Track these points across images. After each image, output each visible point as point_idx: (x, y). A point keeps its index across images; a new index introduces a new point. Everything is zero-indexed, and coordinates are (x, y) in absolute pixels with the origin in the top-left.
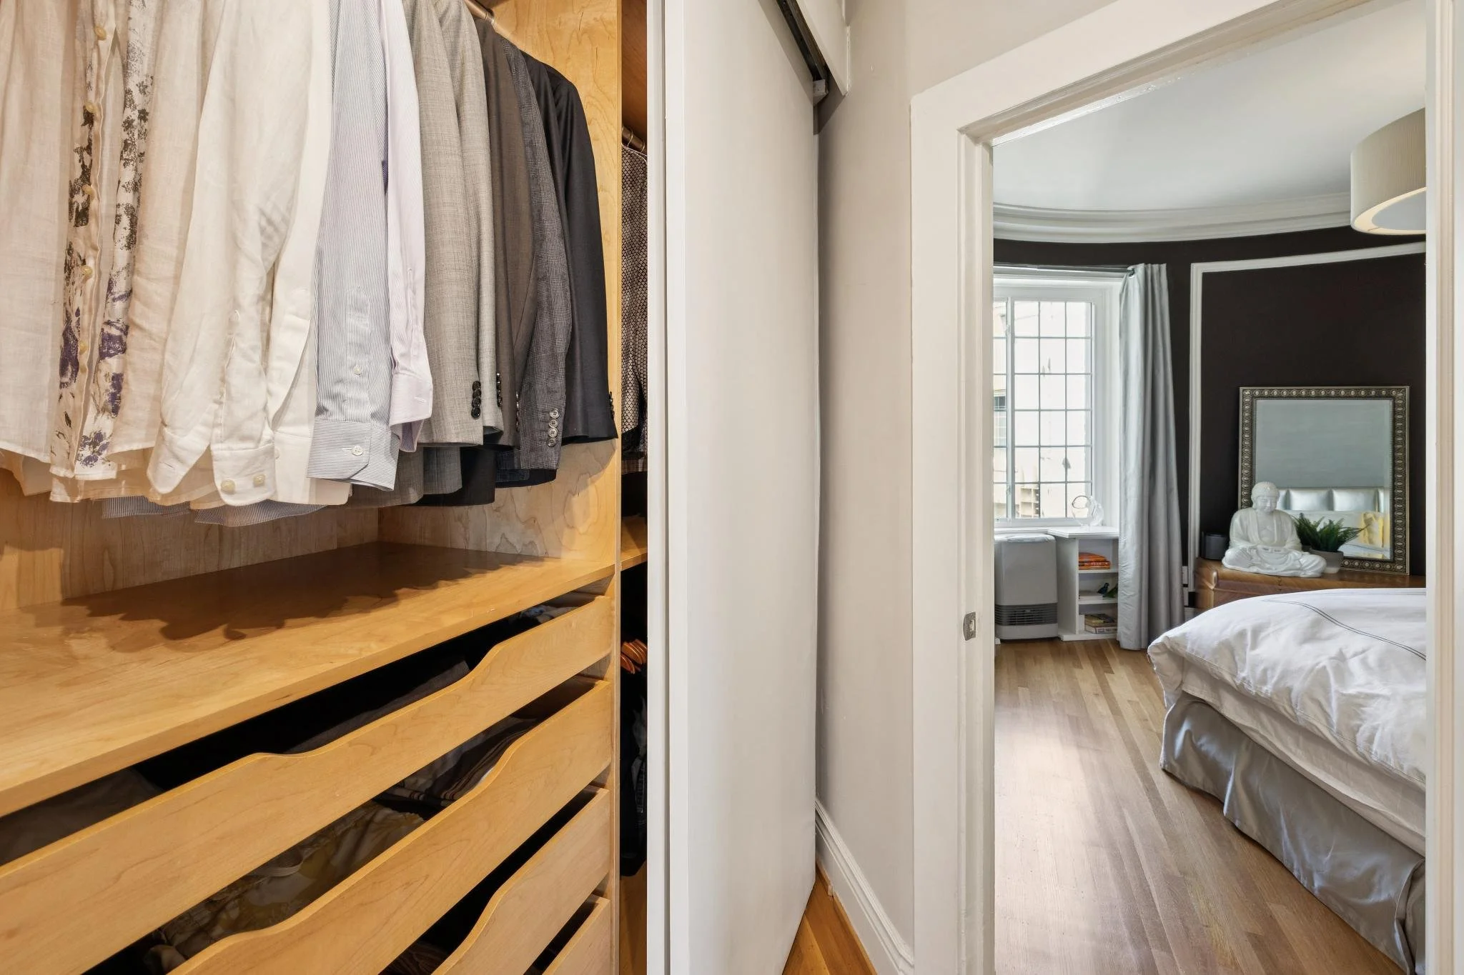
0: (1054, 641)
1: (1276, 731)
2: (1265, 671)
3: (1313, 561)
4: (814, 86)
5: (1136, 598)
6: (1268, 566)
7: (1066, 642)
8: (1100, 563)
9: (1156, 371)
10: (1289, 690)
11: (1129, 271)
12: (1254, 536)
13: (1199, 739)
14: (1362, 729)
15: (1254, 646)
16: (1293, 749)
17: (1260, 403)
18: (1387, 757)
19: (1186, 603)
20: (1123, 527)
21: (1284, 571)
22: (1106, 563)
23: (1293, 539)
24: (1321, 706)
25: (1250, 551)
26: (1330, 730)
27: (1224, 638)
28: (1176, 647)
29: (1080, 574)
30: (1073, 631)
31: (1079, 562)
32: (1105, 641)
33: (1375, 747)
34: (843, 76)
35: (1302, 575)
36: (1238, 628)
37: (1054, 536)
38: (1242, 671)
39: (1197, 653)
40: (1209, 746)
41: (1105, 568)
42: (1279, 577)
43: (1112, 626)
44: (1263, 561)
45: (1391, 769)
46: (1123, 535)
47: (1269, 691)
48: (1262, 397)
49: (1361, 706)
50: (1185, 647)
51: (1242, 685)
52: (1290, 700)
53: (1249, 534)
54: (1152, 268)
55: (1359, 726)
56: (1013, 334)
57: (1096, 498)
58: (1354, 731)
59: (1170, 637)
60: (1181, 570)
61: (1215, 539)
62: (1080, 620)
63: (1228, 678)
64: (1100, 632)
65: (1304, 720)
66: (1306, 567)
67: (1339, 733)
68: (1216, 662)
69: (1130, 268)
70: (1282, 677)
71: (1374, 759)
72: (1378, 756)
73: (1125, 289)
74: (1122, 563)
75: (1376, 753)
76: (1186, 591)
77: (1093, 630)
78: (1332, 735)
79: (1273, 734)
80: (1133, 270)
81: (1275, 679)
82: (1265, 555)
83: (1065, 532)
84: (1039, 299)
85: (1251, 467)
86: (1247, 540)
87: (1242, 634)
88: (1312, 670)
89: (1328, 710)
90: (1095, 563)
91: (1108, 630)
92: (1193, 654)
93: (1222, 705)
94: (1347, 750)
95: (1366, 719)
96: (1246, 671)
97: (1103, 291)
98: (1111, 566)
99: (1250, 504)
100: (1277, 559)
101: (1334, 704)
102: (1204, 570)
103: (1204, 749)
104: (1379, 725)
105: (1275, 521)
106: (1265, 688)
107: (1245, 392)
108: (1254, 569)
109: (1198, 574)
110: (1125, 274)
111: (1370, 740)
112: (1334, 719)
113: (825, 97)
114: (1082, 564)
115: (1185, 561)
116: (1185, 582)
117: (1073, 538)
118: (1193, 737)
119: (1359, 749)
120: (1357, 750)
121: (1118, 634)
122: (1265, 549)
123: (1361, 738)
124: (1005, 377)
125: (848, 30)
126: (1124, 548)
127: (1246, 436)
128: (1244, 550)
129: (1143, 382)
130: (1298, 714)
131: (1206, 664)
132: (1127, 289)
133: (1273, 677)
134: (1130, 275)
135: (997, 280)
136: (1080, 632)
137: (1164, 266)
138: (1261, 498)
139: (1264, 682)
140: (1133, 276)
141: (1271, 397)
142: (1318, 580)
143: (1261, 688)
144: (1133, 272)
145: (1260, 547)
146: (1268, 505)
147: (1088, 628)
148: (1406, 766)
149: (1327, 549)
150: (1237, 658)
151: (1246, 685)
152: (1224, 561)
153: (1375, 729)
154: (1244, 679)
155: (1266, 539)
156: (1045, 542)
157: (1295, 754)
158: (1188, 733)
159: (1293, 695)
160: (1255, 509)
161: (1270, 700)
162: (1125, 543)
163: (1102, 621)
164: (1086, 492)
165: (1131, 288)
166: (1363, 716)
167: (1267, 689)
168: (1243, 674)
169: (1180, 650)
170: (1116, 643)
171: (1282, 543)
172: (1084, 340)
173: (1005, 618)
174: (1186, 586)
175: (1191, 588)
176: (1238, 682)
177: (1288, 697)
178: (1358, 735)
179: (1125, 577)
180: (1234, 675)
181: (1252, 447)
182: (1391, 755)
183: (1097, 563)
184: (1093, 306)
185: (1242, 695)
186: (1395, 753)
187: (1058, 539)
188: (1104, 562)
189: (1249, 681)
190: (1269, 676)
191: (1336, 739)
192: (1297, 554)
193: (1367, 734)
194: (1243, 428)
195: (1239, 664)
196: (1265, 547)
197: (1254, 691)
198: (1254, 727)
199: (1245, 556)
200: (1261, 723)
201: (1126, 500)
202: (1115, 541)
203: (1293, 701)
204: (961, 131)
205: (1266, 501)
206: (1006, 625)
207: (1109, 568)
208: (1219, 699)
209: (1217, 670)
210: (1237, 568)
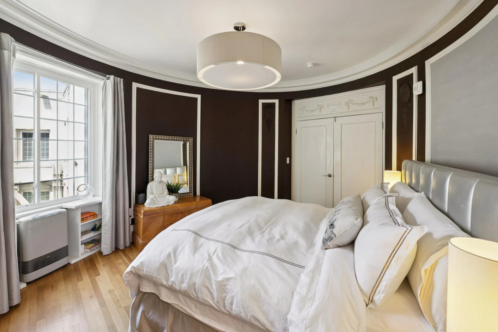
0: (66, 266)
1: (187, 304)
2: (183, 275)
3: (173, 198)
5: (110, 229)
6: (160, 203)
7: (73, 264)
8: (92, 216)
9: (119, 125)
10: (195, 284)
11: (107, 77)
12: (155, 192)
13: (148, 314)
14: (227, 298)
15: (175, 262)
16: (194, 310)
17: (155, 141)
18: (240, 312)
19: (131, 224)
20: (104, 197)
21: (165, 204)
22: (96, 215)
23: (166, 191)
24: (208, 288)
25: (154, 199)
26: (213, 301)
27: (161, 261)
28: (138, 271)
29: (81, 225)
30: (77, 257)
31: (81, 219)
32: (95, 254)
33: (234, 307)
35: (170, 204)
36: (167, 253)
37: (66, 209)
38: (171, 277)
39: (149, 273)
40: (153, 316)
41: (95, 218)
42: (163, 207)
43: (98, 245)
44: (158, 202)
45: (242, 317)
46: (104, 201)
47: (186, 287)
48: (156, 139)
49: (225, 285)
50: (143, 270)
51: (172, 285)
52: (195, 289)
53: (153, 191)
54: (117, 79)
55: (226, 296)
57: (90, 185)
58: (224, 300)
59: (135, 266)
60: (129, 210)
61: (141, 196)
62: (81, 248)
63: (165, 283)
64: (92, 250)
65: (202, 299)
66: (171, 201)
67: (218, 302)
68: (159, 275)
69: (107, 76)
70: (191, 278)
71: (234, 313)
72: (236, 312)
73: (105, 85)
74: (103, 214)
75: (235, 310)
76: (131, 218)
77: (89, 251)
78: (214, 303)
79: (185, 304)
80: (109, 77)
81: (187, 280)
82: (158, 199)
83: (73, 205)
85: (153, 165)
86: (153, 194)
87: (169, 255)
88: (203, 270)
89: (211, 290)
90: (90, 217)
91: (96, 248)
92: (147, 274)
93: (160, 293)
94: (221, 310)
95: (228, 292)
96: (173, 277)
97: (94, 85)
98: (98, 216)
99: (153, 180)
100: (163, 199)
101: (214, 287)
102: (138, 208)
103: (150, 318)
104: (234, 295)
105: (161, 184)
106: (183, 286)
107: (151, 137)
108: (156, 206)
109: (135, 210)
110: (105, 78)
111: (232, 304)
112: (215, 295)
115: (130, 207)
116: (130, 215)
117: (77, 208)
118: (145, 313)
119: (226, 308)
120: (225, 309)
121: (102, 249)
122: (158, 197)
123: (227, 302)
124: (33, 119)
126: (104, 207)
127: (151, 153)
128: (152, 198)
129: (113, 129)
130: (199, 296)
131: (154, 278)
132: (106, 86)
133: (186, 278)
134: (107, 79)
136: (81, 255)
137: (122, 80)
138: (157, 177)
139: (182, 282)
140: (109, 80)
141: (159, 139)
142: (174, 205)
143: (181, 286)
144: (109, 79)
145: (157, 196)
146: (159, 179)
147: (86, 250)
148: (249, 316)
149: (175, 193)
150: (168, 270)
151: (174, 285)
152: (145, 204)
153: (233, 297)
154: (173, 282)
155: (158, 193)
156: (61, 213)
157: (196, 313)
158: (143, 312)
159: (196, 286)
160: (155, 181)
161: (186, 291)
162: (105, 205)
163: (93, 244)
164: (85, 182)
165: (108, 85)
166: (227, 291)
167: (184, 286)
168: (172, 279)
169: (141, 273)
170: (100, 253)
171: (163, 193)
172: (84, 107)
173: (30, 266)
174: (130, 216)
175: (132, 217)
176: (170, 284)
177: (194, 288)
178: (226, 301)
179: (105, 221)
180: (167, 280)
181: (153, 158)
182: (242, 311)
183: (91, 217)
184: (89, 91)
185: (171, 289)
186: (244, 308)
187: (68, 210)
188: (94, 215)
189: (175, 283)
190: (185, 278)
191: (216, 305)
192: (168, 196)
193: (230, 301)
194: (150, 151)
195: (170, 273)
196: (159, 196)
197: (178, 288)
198: (176, 303)
199: (153, 200)
200: (180, 301)
201: (105, 184)
202: (100, 204)
203: (197, 289)
205: (159, 178)
206: (31, 272)
207: (97, 217)
208: (159, 290)
209: (159, 280)
210: (150, 206)
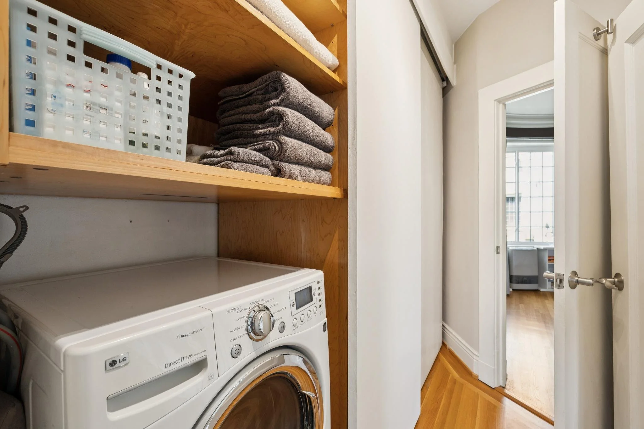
0: (536, 291)
4: (443, 83)
7: (542, 292)
29: (549, 264)
30: (545, 288)
31: (549, 259)
34: (453, 80)
37: (537, 248)
56: (518, 165)
62: (548, 284)
83: (541, 247)
84: (530, 151)
113: (446, 87)
114: (549, 260)
117: (545, 249)
125: (455, 66)
135: (509, 144)
136: (549, 288)
147: (552, 287)
156: (533, 250)
172: (551, 168)
173: (514, 279)
187: (539, 250)
204: (495, 100)
206: (515, 283)
